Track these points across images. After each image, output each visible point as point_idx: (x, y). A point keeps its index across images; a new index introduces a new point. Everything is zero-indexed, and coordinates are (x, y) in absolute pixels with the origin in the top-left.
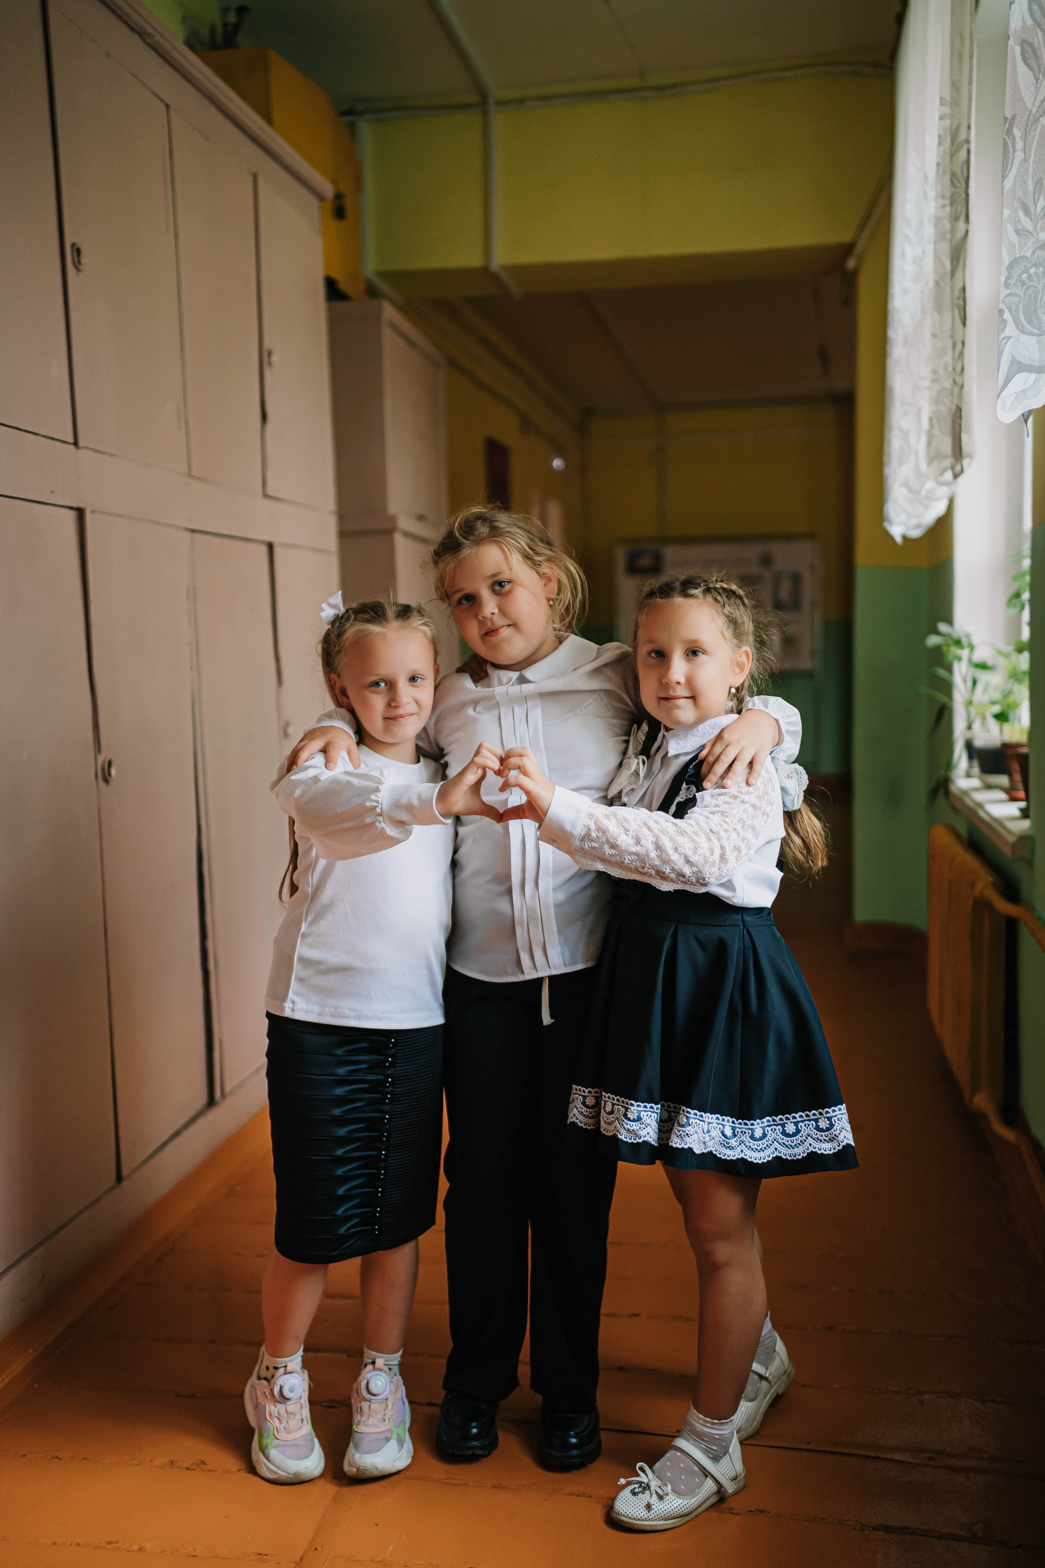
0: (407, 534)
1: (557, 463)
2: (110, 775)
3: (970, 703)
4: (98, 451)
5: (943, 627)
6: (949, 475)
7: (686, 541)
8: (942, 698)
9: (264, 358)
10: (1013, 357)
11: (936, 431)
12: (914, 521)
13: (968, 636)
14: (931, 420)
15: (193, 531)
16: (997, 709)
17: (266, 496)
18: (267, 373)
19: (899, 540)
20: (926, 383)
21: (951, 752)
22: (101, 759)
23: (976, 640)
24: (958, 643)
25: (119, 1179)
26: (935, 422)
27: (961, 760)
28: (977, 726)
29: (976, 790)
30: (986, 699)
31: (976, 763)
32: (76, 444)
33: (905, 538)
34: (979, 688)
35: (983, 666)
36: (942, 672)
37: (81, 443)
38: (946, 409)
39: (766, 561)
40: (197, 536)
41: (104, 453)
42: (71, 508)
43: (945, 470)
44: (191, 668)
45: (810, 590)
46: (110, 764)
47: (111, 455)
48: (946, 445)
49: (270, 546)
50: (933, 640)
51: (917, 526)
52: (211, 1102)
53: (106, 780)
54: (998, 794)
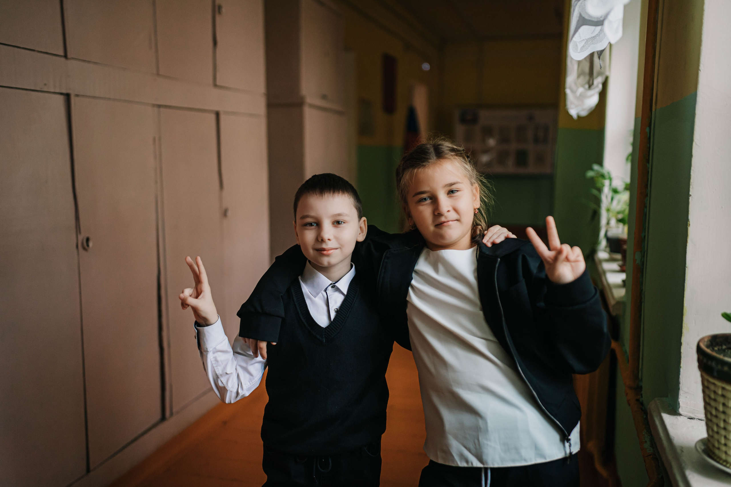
0: (312, 106)
1: (426, 67)
2: (88, 245)
3: (609, 209)
4: (84, 61)
5: (596, 167)
6: (587, 87)
7: (491, 107)
8: (595, 207)
9: (216, 9)
10: (580, 15)
13: (609, 173)
15: (159, 106)
16: (620, 216)
17: (215, 85)
18: (218, 18)
19: (575, 117)
21: (598, 236)
22: (80, 238)
23: (614, 175)
24: (603, 176)
25: (88, 471)
27: (602, 242)
29: (606, 260)
31: (608, 245)
32: (66, 56)
33: (578, 116)
34: (614, 203)
35: (616, 191)
36: (595, 192)
37: (69, 55)
39: (531, 118)
40: (162, 110)
41: (89, 62)
42: (61, 94)
43: (585, 83)
44: (156, 182)
46: (88, 240)
47: (95, 63)
49: (218, 114)
50: (589, 174)
51: (583, 110)
52: (163, 418)
53: (84, 249)
54: (615, 266)
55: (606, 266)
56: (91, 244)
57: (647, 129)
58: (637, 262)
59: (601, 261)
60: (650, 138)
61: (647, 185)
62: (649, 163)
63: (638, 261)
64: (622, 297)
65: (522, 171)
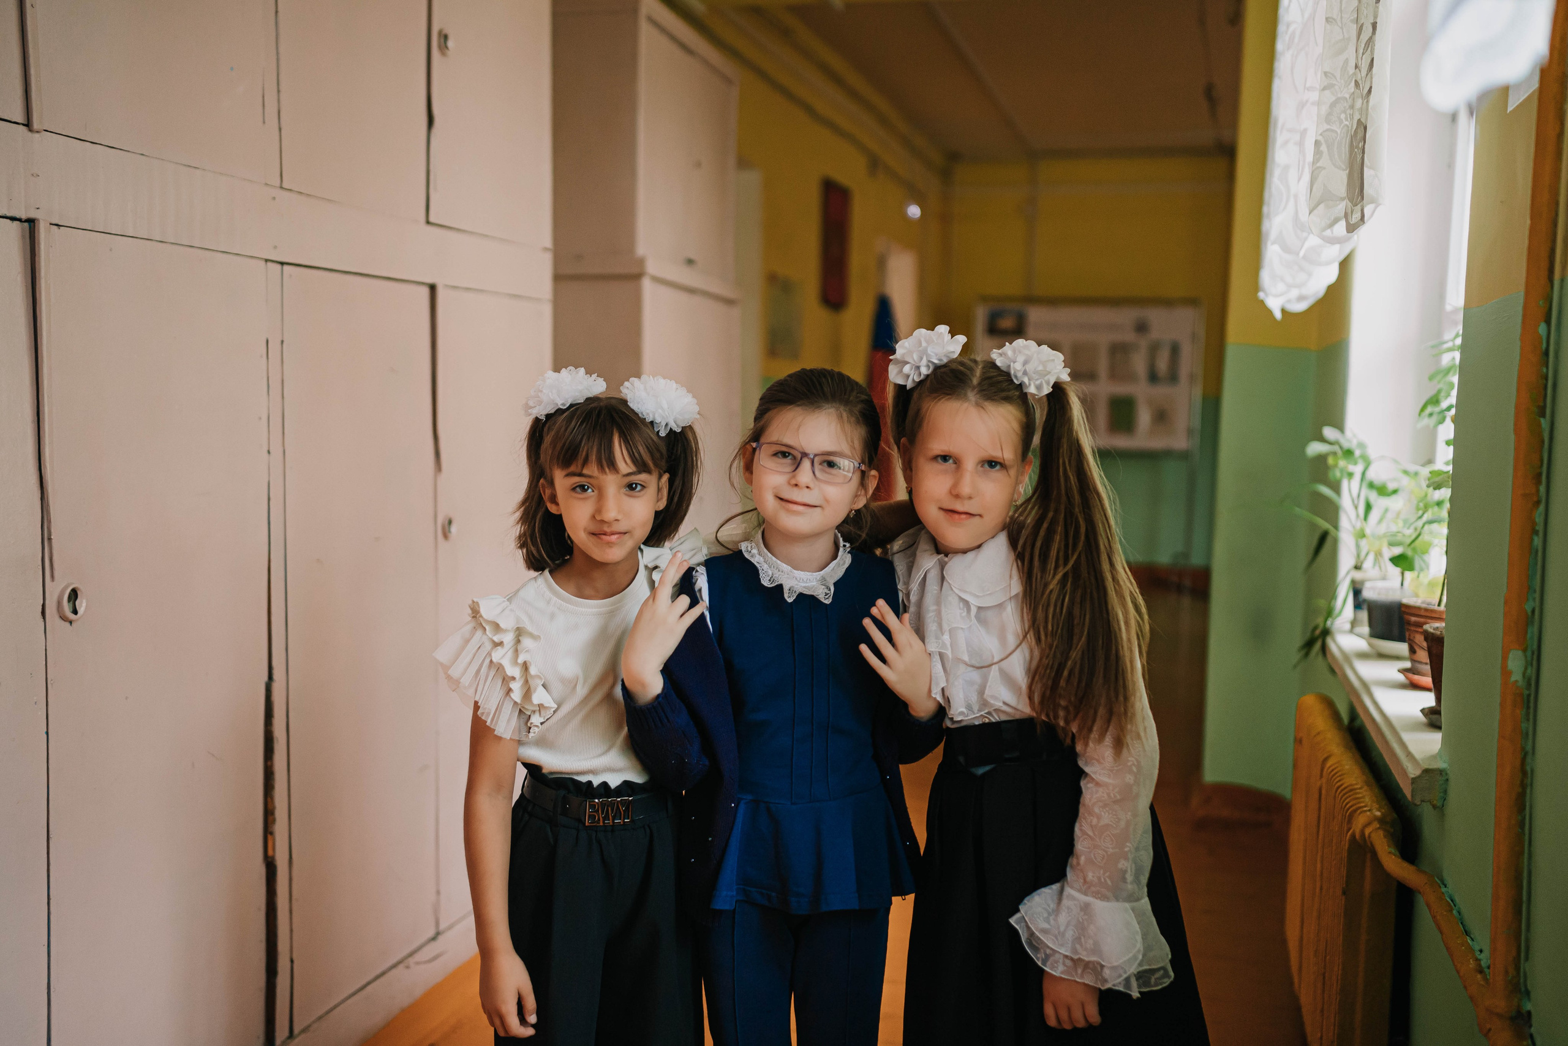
0: (661, 281)
1: (914, 211)
2: (73, 611)
3: (1361, 535)
4: (80, 140)
5: (1329, 432)
6: (1340, 228)
7: (1052, 302)
8: (1325, 525)
9: (435, 43)
11: (1325, 161)
12: (1294, 293)
13: (1362, 445)
14: (1317, 143)
15: (282, 264)
16: (1397, 551)
17: (428, 222)
18: (439, 61)
19: (1278, 315)
20: (1314, 96)
21: (1333, 596)
22: (53, 590)
23: (1372, 453)
24: (1348, 453)
26: (1324, 148)
27: (1345, 611)
28: (1368, 564)
29: (1363, 656)
30: (1382, 529)
31: (1364, 615)
32: (28, 125)
33: (1284, 311)
34: (1374, 515)
35: (1382, 490)
36: (1325, 490)
37: (41, 124)
38: (1341, 129)
39: (1142, 328)
40: (289, 270)
43: (1336, 221)
45: (1190, 361)
46: (74, 595)
48: (1339, 182)
49: (432, 289)
50: (1315, 448)
51: (1301, 298)
52: (270, 1044)
53: (66, 617)
54: (1391, 671)
55: (1368, 670)
56: (82, 605)
57: (1542, 329)
58: (1513, 679)
59: (1347, 657)
60: (1546, 353)
61: (1540, 475)
62: (1543, 415)
63: (1517, 676)
64: (1434, 757)
65: (1121, 442)
